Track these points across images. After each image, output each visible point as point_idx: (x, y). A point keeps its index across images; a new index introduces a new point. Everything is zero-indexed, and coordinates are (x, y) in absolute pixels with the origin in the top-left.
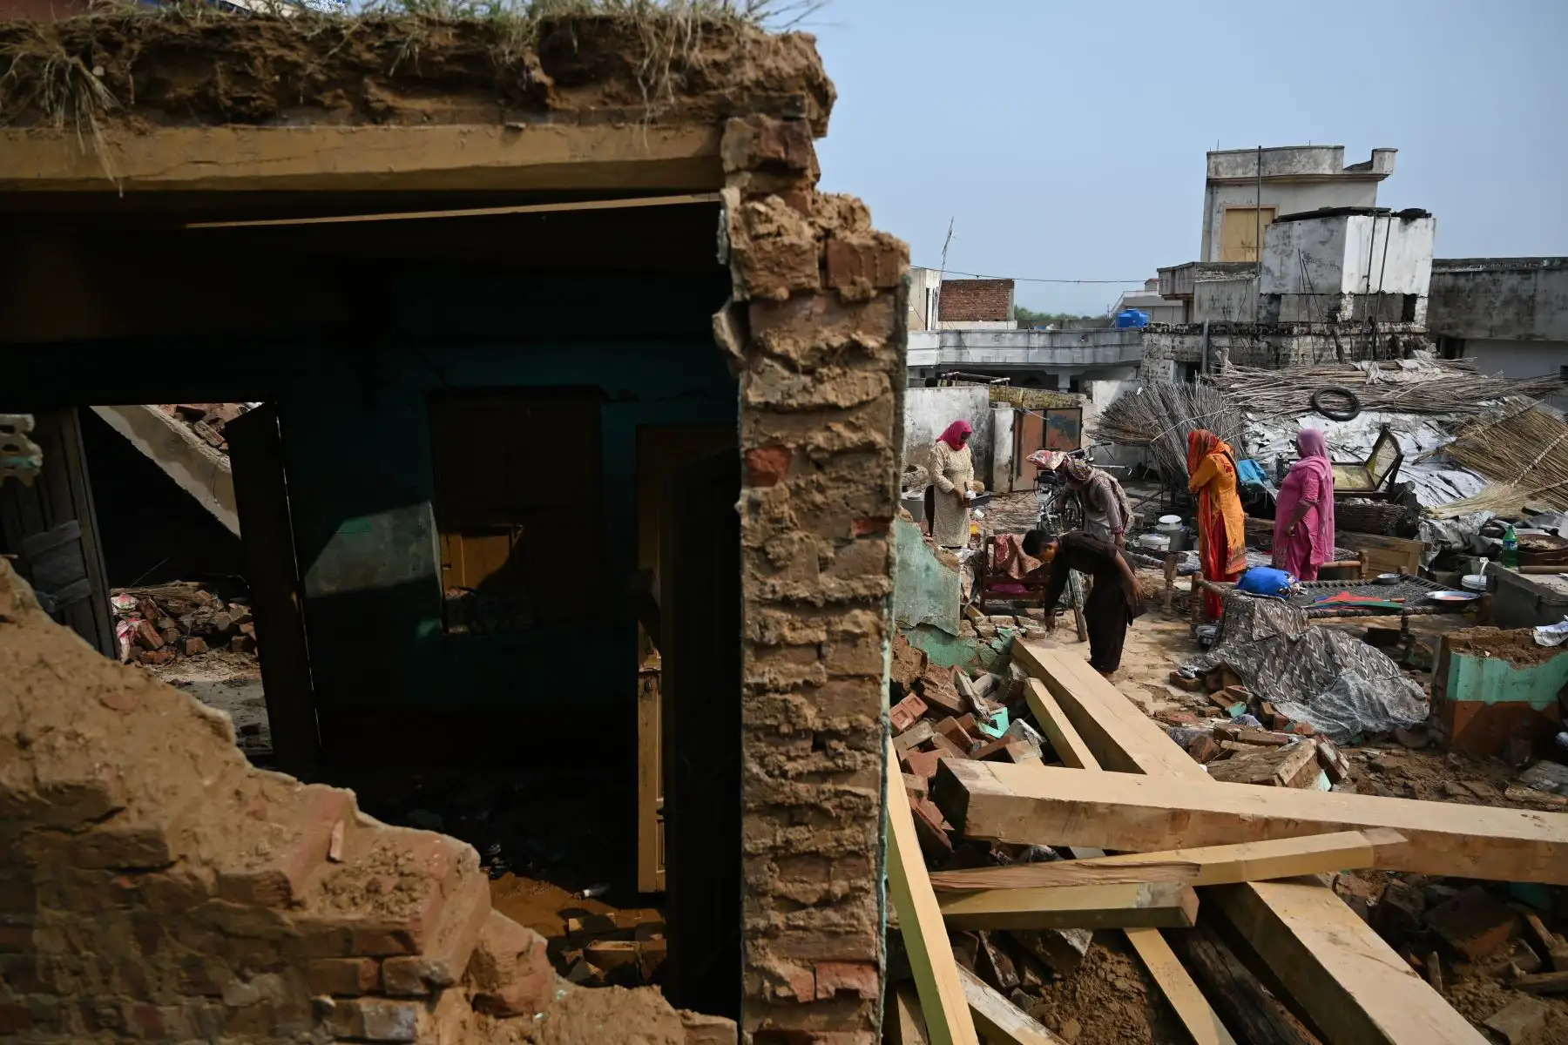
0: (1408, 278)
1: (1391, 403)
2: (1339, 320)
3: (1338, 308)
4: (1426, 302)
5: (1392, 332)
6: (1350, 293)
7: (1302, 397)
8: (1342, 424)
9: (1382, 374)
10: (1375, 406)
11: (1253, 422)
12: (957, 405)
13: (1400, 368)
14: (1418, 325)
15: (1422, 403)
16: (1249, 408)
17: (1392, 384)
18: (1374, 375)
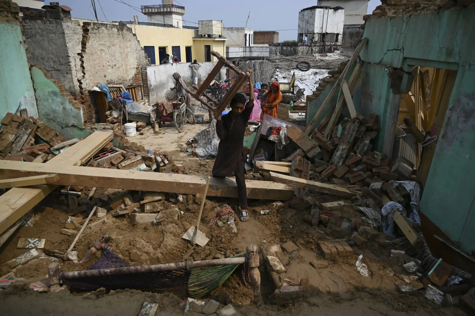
0: (336, 28)
1: (320, 66)
2: (314, 41)
3: (313, 38)
4: (342, 35)
5: (330, 45)
6: (317, 33)
7: (295, 64)
8: (304, 72)
9: (320, 58)
10: (314, 67)
11: (278, 71)
12: (208, 67)
13: (327, 56)
14: (339, 43)
15: (328, 66)
16: (278, 68)
17: (322, 60)
18: (317, 58)
